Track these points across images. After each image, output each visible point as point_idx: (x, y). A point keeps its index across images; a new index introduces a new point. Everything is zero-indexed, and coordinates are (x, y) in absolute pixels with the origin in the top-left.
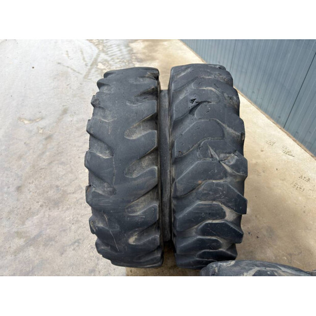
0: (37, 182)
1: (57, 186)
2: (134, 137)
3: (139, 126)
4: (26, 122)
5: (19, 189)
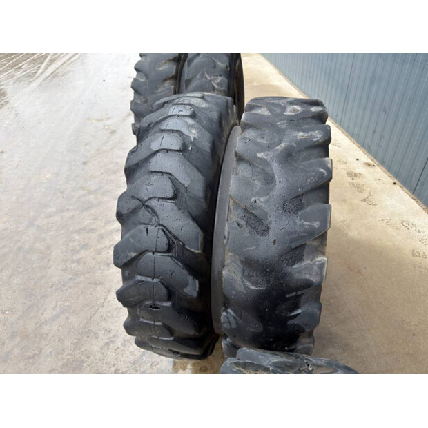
0: (100, 160)
1: (117, 163)
2: (161, 69)
3: (166, 63)
4: (94, 121)
5: (84, 163)
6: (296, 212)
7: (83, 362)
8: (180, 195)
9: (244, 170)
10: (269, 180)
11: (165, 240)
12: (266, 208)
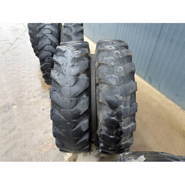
6: (77, 36)
7: (23, 96)
8: (53, 33)
9: (66, 29)
10: (71, 30)
11: (50, 42)
12: (71, 35)
